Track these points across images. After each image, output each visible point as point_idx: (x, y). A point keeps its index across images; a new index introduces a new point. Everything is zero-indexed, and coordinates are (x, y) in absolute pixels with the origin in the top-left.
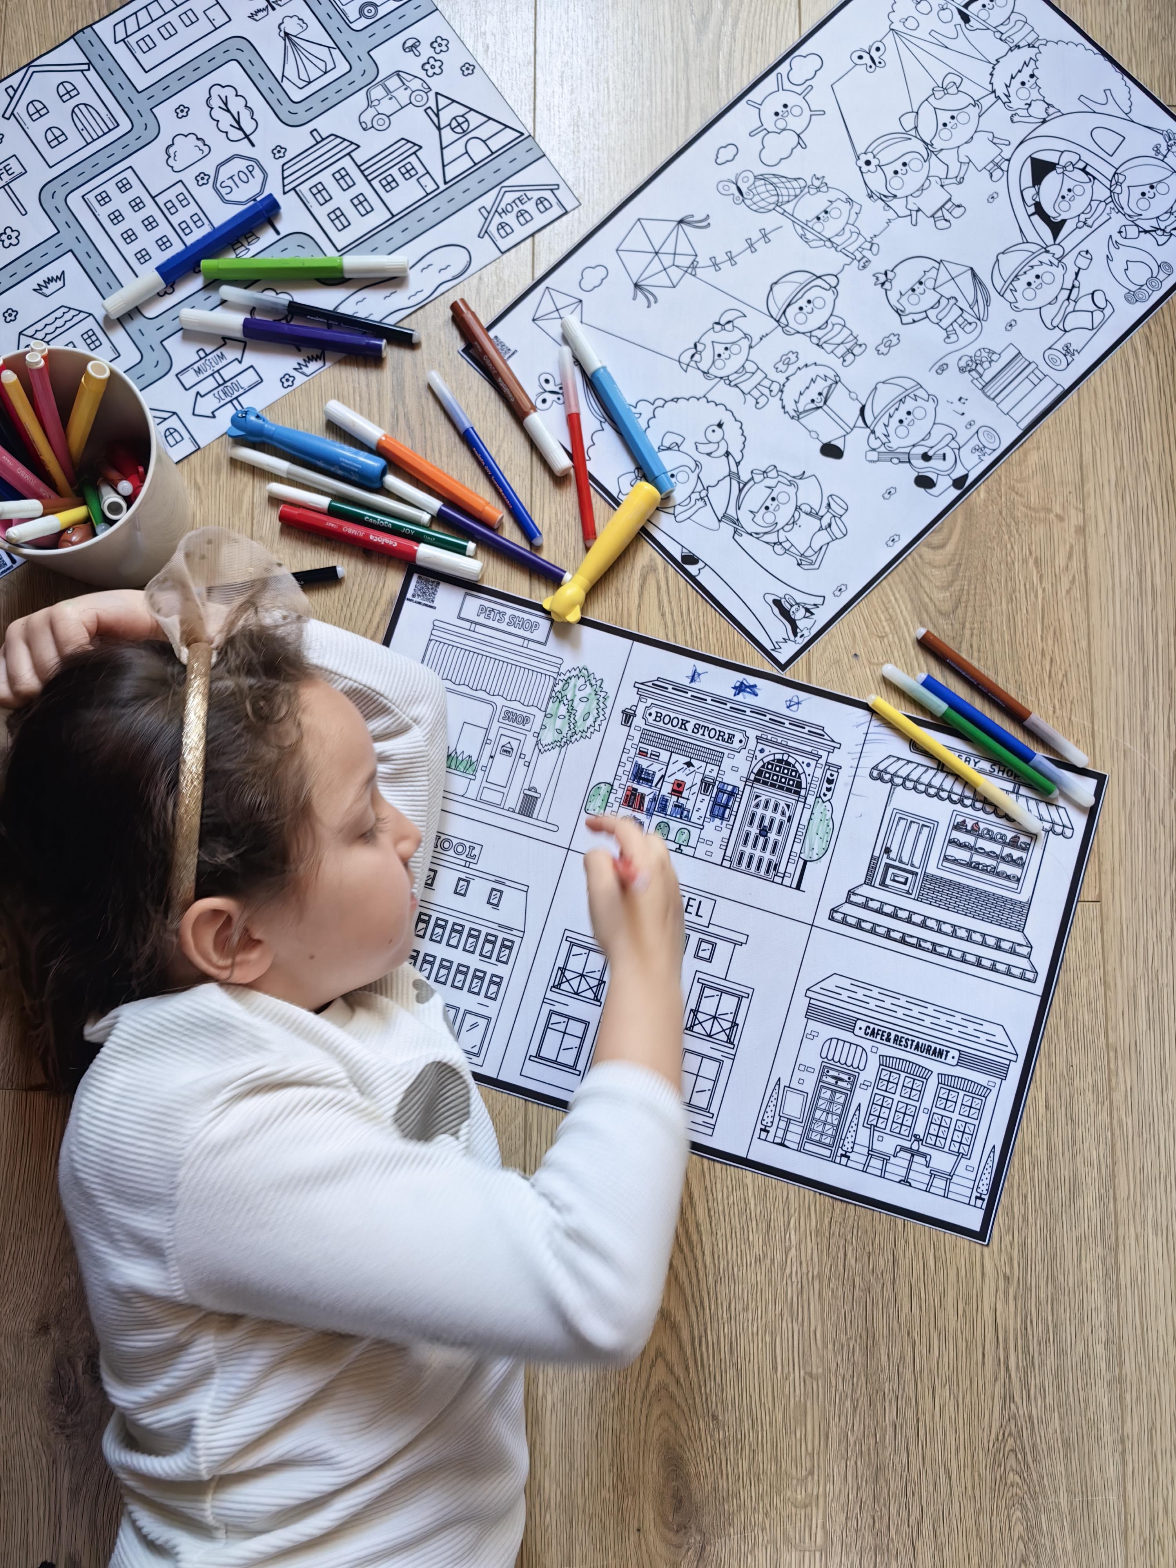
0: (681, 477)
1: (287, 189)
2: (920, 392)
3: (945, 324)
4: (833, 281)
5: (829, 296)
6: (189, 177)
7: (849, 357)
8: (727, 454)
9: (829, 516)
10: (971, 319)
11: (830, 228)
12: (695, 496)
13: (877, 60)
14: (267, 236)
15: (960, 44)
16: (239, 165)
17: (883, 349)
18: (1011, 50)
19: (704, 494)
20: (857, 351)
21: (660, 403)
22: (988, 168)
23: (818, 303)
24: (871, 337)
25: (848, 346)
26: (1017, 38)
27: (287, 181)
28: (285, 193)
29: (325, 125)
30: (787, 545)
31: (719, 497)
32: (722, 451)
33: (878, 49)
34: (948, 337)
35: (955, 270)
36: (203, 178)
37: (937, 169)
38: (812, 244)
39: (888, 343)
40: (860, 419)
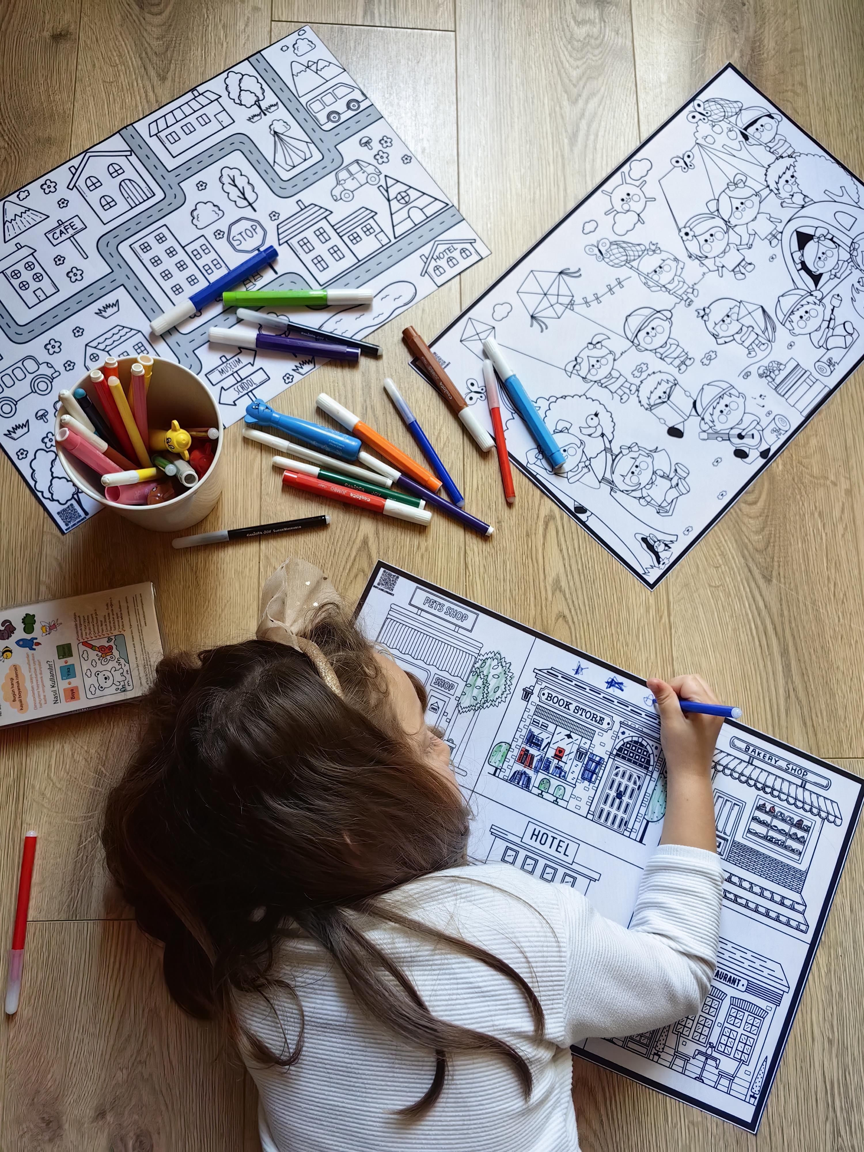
0: (571, 451)
1: (281, 242)
2: (733, 391)
3: (746, 344)
4: (668, 314)
5: (667, 324)
6: (209, 233)
7: (683, 367)
8: (603, 435)
9: (676, 478)
10: (764, 341)
11: (664, 278)
12: (582, 464)
13: (689, 164)
14: (268, 276)
15: (743, 154)
16: (245, 225)
17: (705, 361)
18: (777, 159)
19: (587, 463)
20: (688, 362)
21: (554, 399)
22: (769, 238)
23: (660, 330)
24: (697, 354)
25: (682, 359)
26: (780, 151)
27: (281, 236)
28: (280, 245)
29: (307, 197)
30: (648, 499)
31: (599, 465)
32: (599, 433)
33: (689, 156)
34: (750, 353)
35: (751, 308)
36: (218, 234)
37: (734, 238)
38: (653, 289)
39: (709, 357)
40: (694, 410)
